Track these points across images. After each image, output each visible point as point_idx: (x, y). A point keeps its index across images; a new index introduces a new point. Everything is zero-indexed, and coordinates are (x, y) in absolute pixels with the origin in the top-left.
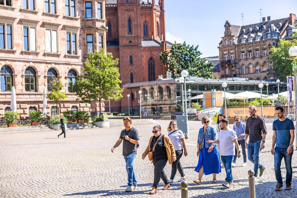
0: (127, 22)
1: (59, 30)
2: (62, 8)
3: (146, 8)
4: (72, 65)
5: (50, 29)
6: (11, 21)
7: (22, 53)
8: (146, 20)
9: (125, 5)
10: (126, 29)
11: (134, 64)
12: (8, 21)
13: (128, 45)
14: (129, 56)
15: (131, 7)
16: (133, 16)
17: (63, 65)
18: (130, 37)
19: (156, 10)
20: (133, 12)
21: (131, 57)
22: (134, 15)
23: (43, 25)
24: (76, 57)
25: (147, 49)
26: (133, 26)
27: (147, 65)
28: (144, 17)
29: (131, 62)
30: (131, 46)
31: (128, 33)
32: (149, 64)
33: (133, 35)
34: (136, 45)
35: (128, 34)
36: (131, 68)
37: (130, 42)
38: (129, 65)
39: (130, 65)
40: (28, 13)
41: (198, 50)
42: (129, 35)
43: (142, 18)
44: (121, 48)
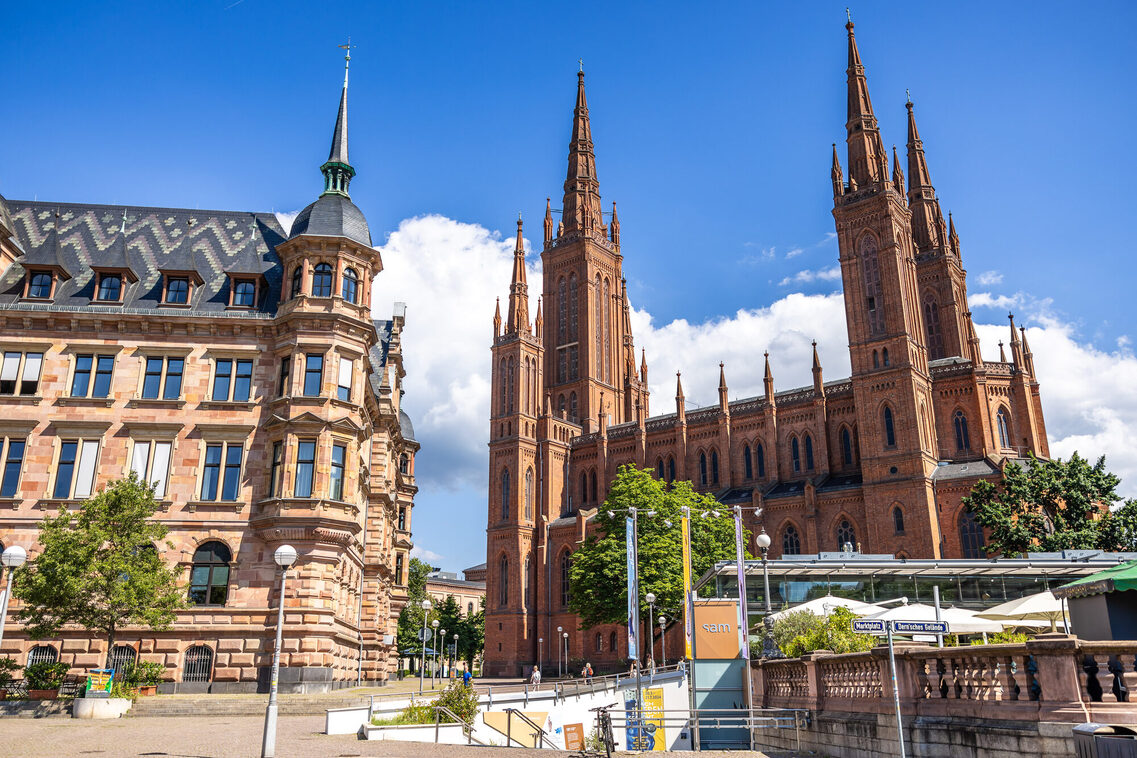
0: (879, 420)
1: (179, 439)
2: (201, 384)
3: (956, 375)
4: (209, 528)
5: (148, 439)
6: (25, 430)
7: (38, 506)
8: (960, 407)
9: (869, 377)
10: (880, 438)
11: (906, 530)
12: (15, 429)
13: (886, 479)
14: (892, 509)
15: (887, 379)
16: (895, 400)
17: (179, 530)
18: (892, 457)
19: (984, 375)
20: (894, 391)
21: (898, 512)
22: (898, 397)
23: (126, 431)
24: (232, 507)
25: (949, 485)
26: (897, 427)
27: (956, 533)
28: (951, 400)
29: (900, 525)
30: (896, 480)
31: (885, 447)
32: (963, 531)
33: (900, 451)
34: (909, 476)
35: (886, 449)
36: (900, 542)
37: (894, 470)
38: (894, 536)
39: (897, 534)
40: (81, 406)
41: (1106, 472)
42: (888, 454)
43: (946, 403)
44: (867, 490)
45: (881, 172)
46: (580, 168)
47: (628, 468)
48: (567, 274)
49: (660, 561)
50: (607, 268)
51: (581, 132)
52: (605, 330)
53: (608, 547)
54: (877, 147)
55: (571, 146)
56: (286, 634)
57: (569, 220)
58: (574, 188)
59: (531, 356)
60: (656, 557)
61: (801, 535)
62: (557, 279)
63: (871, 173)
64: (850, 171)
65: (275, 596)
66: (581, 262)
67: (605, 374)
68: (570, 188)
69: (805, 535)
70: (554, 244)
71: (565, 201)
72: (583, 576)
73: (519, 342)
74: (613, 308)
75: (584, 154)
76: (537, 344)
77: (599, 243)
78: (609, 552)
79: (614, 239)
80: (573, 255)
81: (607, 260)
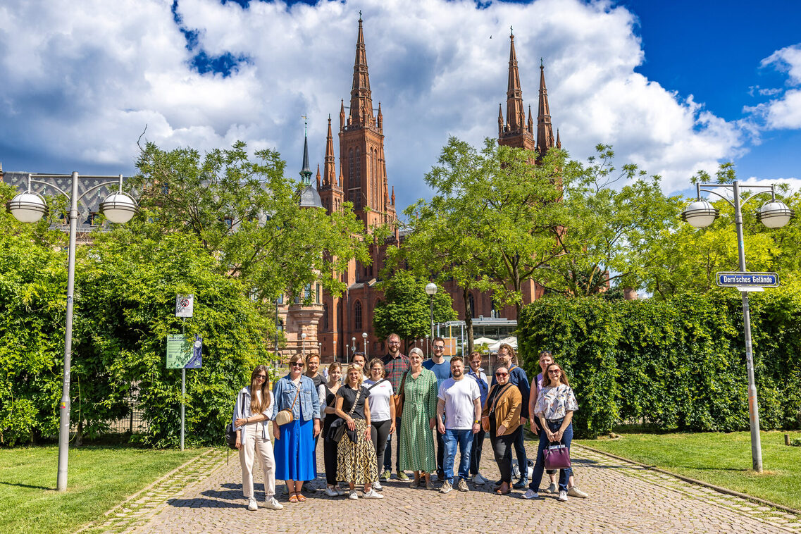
45: (521, 123)
46: (361, 82)
47: (400, 271)
48: (354, 147)
49: (415, 314)
50: (377, 144)
51: (361, 59)
52: (375, 179)
53: (392, 307)
54: (521, 107)
55: (355, 67)
56: (306, 349)
57: (355, 115)
58: (357, 95)
59: (338, 198)
60: (413, 312)
61: (475, 298)
62: (348, 149)
63: (517, 122)
64: (508, 120)
65: (299, 336)
66: (362, 142)
67: (375, 205)
68: (355, 95)
69: (477, 298)
70: (346, 129)
71: (352, 102)
72: (381, 320)
73: (332, 191)
74: (379, 167)
75: (363, 73)
76: (340, 191)
77: (372, 130)
78: (393, 310)
79: (380, 126)
80: (358, 136)
81: (376, 139)
